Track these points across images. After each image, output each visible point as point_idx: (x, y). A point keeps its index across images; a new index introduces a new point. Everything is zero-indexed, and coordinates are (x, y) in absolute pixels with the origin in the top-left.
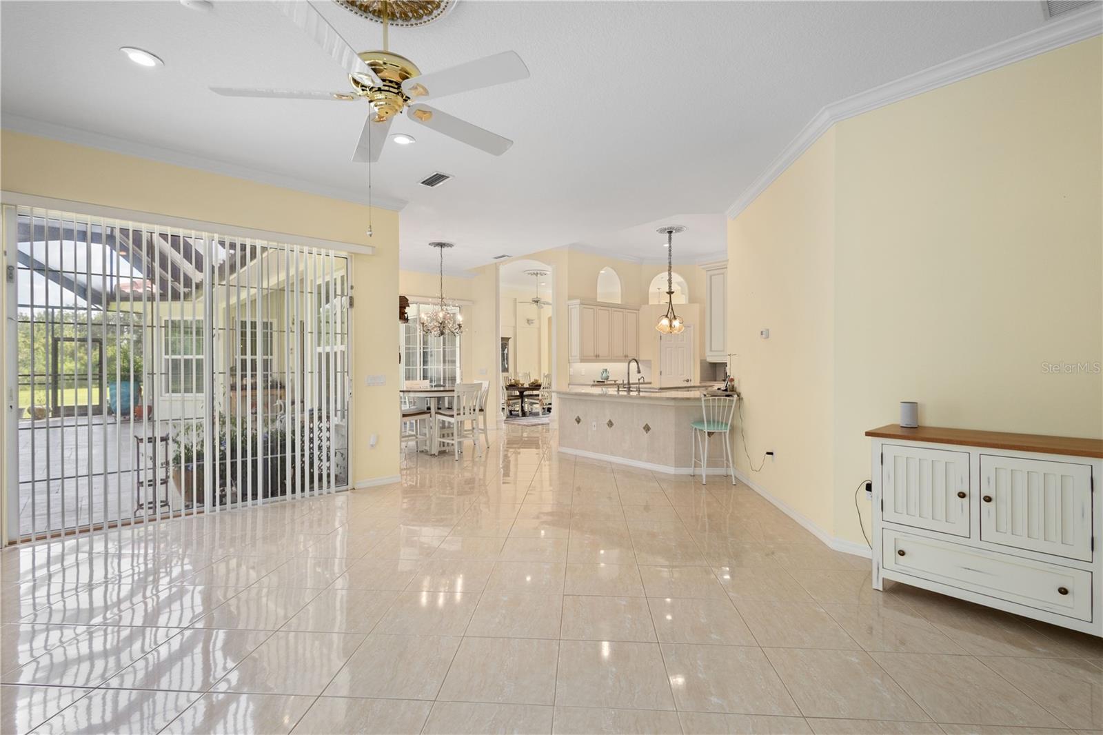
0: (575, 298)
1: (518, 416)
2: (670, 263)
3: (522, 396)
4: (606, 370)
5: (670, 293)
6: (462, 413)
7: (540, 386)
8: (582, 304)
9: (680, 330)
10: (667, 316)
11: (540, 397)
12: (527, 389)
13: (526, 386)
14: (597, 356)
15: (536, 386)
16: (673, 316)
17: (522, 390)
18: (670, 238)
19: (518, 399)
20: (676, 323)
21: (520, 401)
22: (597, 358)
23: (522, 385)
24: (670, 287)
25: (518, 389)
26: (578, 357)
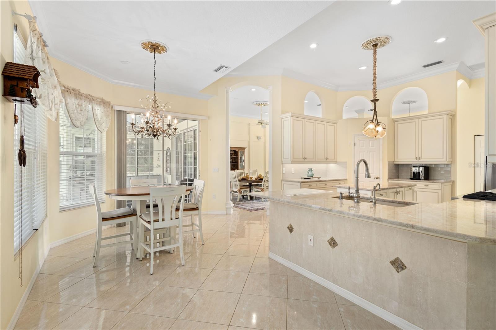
0: (287, 112)
1: (247, 199)
2: (375, 74)
3: (250, 186)
4: (311, 169)
5: (375, 101)
6: (160, 220)
7: (262, 179)
8: (292, 116)
9: (382, 134)
10: (372, 121)
11: (262, 187)
12: (254, 181)
13: (254, 179)
14: (305, 158)
15: (260, 179)
16: (376, 123)
17: (250, 182)
18: (375, 52)
19: (247, 188)
20: (380, 129)
21: (249, 189)
22: (305, 160)
23: (251, 178)
24: (375, 95)
25: (248, 181)
26: (290, 159)
